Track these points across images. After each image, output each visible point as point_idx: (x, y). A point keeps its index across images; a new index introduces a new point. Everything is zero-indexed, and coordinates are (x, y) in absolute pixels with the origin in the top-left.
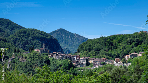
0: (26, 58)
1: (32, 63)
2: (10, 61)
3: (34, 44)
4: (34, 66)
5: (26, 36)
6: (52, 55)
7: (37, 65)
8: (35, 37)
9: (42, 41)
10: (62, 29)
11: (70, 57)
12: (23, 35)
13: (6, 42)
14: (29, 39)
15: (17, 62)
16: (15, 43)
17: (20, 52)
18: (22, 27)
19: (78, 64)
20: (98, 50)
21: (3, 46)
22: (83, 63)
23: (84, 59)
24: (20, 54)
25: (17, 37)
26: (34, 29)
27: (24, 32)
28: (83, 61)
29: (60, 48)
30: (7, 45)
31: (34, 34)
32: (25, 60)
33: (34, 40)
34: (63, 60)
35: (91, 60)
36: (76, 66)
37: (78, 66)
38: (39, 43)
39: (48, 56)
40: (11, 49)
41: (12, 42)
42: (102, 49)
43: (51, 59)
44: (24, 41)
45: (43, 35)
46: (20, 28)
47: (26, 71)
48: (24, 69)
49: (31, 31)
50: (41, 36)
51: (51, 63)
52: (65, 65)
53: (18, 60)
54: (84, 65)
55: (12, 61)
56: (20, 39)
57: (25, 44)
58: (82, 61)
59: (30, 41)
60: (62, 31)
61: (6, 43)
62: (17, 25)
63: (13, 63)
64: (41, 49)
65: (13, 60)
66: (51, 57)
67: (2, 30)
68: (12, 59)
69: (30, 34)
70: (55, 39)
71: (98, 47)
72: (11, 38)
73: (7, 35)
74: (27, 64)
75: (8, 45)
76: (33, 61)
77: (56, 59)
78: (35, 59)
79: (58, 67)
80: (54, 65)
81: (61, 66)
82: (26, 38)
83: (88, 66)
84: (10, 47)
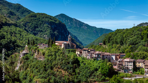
0: (44, 54)
1: (53, 64)
2: (22, 56)
3: (43, 28)
4: (56, 68)
5: (36, 20)
6: (81, 53)
7: (61, 67)
8: (45, 22)
9: (51, 25)
10: (63, 14)
11: (108, 57)
12: (34, 19)
13: (17, 26)
14: (39, 23)
15: (31, 58)
16: (26, 27)
17: (35, 45)
18: (31, 11)
19: (121, 68)
20: (134, 44)
21: (14, 31)
22: (129, 67)
23: (130, 62)
24: (35, 48)
25: (28, 21)
26: (44, 13)
27: (34, 16)
28: (129, 64)
29: (67, 33)
30: (17, 30)
31: (43, 18)
32: (42, 57)
33: (43, 24)
34: (98, 61)
35: (139, 62)
36: (118, 70)
37: (120, 71)
38: (49, 27)
39: (75, 53)
40: (22, 35)
41: (23, 26)
42: (140, 42)
43: (80, 59)
44: (34, 25)
45: (52, 19)
46: (30, 12)
47: (44, 76)
48: (41, 71)
49: (41, 16)
50: (51, 20)
51: (82, 65)
52: (102, 69)
53: (32, 55)
54: (130, 70)
55: (24, 57)
56: (30, 23)
57: (35, 27)
58: (127, 64)
59: (40, 25)
60: (63, 16)
61: (16, 28)
62: (27, 9)
63: (25, 60)
64: (65, 43)
65: (26, 55)
66: (79, 55)
67: (14, 14)
68: (24, 54)
69: (40, 19)
70: (63, 24)
71: (134, 40)
72: (22, 21)
73: (18, 18)
74: (45, 64)
75: (19, 31)
76: (55, 60)
77: (87, 59)
78: (58, 58)
79: (93, 72)
80: (85, 68)
81: (96, 70)
82: (36, 21)
83: (137, 71)
84: (21, 32)
